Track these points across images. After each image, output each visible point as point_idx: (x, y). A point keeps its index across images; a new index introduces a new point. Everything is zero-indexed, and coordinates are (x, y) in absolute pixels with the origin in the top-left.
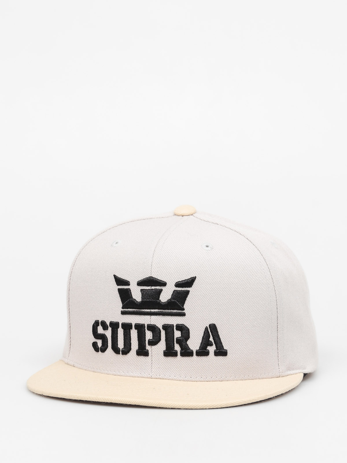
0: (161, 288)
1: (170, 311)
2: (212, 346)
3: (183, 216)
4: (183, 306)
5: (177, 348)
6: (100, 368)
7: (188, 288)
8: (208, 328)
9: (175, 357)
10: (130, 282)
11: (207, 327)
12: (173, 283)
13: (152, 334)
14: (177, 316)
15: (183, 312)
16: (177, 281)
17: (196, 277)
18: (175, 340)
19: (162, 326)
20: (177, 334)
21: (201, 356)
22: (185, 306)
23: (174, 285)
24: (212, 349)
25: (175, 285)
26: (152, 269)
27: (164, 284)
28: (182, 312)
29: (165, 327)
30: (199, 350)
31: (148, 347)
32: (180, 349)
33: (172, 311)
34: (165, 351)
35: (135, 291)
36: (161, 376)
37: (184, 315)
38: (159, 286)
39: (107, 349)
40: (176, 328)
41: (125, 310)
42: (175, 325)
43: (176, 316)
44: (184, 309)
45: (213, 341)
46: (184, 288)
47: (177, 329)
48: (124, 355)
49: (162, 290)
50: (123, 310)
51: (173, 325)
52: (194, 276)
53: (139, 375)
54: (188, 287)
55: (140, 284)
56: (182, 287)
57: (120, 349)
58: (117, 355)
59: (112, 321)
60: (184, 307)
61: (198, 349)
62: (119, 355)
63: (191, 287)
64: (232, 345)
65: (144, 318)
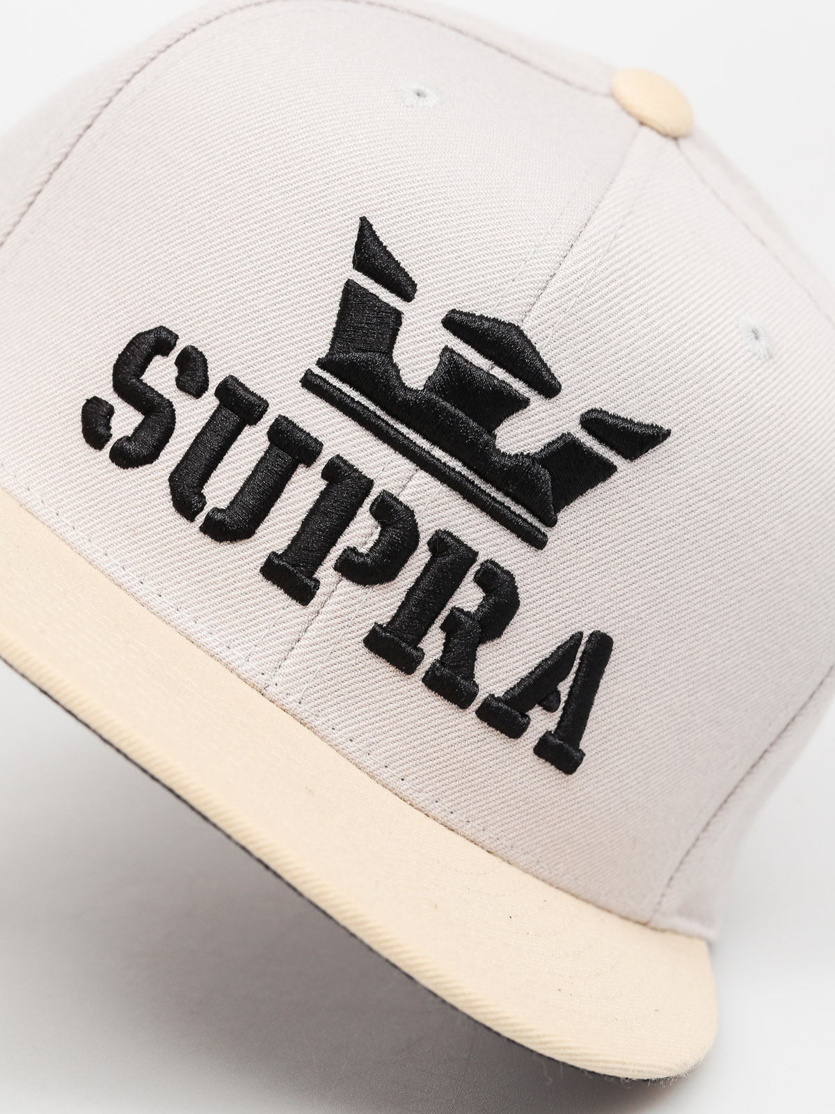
0: (527, 395)
1: (499, 496)
2: (549, 714)
3: (642, 124)
4: (558, 510)
5: (433, 644)
6: (60, 511)
7: (619, 457)
8: (584, 641)
9: (398, 672)
10: (415, 291)
11: (581, 634)
12: (581, 405)
13: (376, 537)
14: (513, 531)
15: (543, 529)
16: (597, 406)
17: (668, 433)
18: (445, 613)
19: (432, 531)
20: (468, 597)
21: (490, 725)
22: (566, 516)
23: (581, 412)
24: (542, 722)
25: (582, 415)
26: (538, 304)
27: (548, 388)
28: (539, 530)
29: (443, 543)
30: (498, 699)
31: (326, 573)
32: (438, 657)
33: (508, 502)
34: (380, 626)
35: (418, 339)
36: (303, 707)
37: (537, 541)
38: (525, 382)
39: (148, 466)
40: (477, 572)
41: (326, 375)
42: (481, 559)
43: (508, 528)
44: (551, 523)
45: (564, 698)
46: (606, 445)
47: (478, 580)
48: (207, 539)
49: (524, 403)
50: (318, 371)
51: (476, 554)
52: (666, 428)
53: (217, 650)
54: (619, 452)
55: (456, 323)
56: (602, 440)
57: (205, 503)
58: (178, 516)
59: (241, 380)
60: (560, 515)
61: (499, 692)
62: (184, 520)
63: (632, 460)
64: (610, 749)
65: (384, 460)
